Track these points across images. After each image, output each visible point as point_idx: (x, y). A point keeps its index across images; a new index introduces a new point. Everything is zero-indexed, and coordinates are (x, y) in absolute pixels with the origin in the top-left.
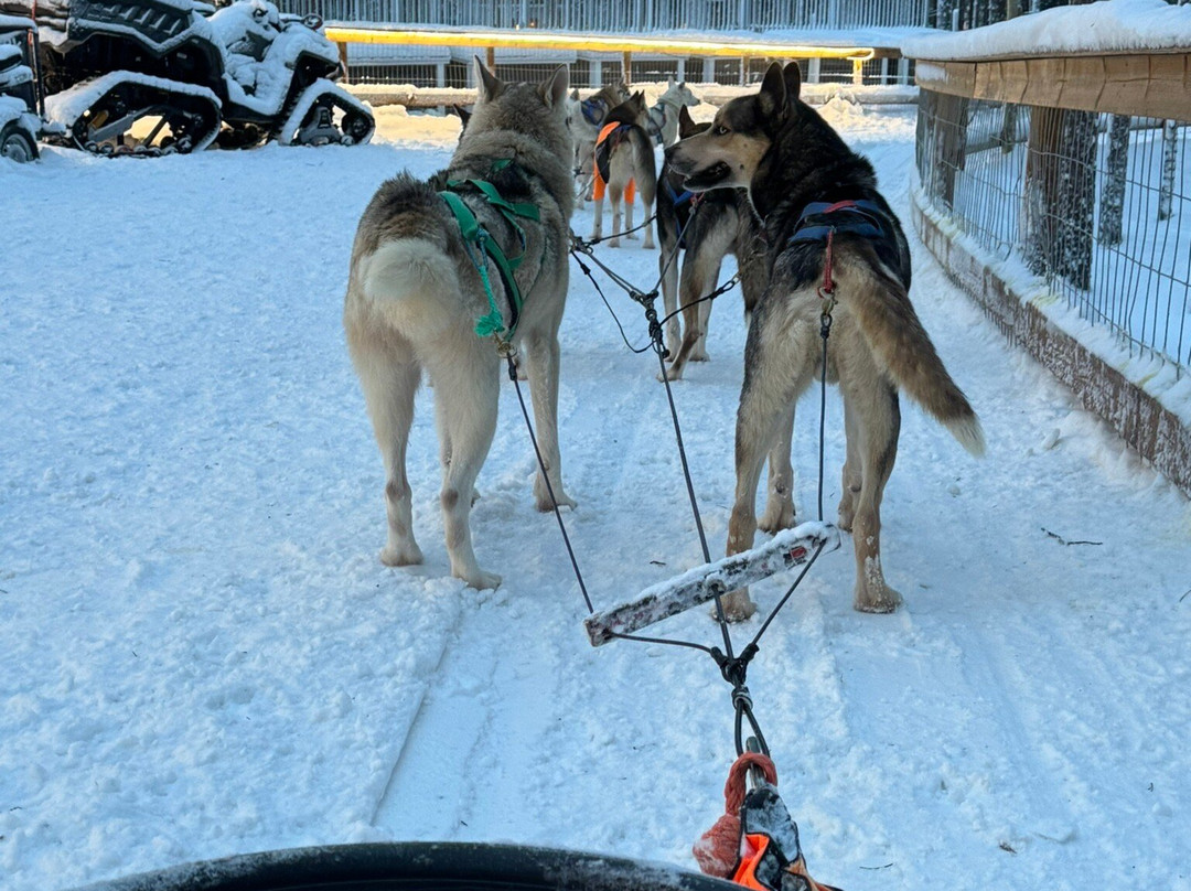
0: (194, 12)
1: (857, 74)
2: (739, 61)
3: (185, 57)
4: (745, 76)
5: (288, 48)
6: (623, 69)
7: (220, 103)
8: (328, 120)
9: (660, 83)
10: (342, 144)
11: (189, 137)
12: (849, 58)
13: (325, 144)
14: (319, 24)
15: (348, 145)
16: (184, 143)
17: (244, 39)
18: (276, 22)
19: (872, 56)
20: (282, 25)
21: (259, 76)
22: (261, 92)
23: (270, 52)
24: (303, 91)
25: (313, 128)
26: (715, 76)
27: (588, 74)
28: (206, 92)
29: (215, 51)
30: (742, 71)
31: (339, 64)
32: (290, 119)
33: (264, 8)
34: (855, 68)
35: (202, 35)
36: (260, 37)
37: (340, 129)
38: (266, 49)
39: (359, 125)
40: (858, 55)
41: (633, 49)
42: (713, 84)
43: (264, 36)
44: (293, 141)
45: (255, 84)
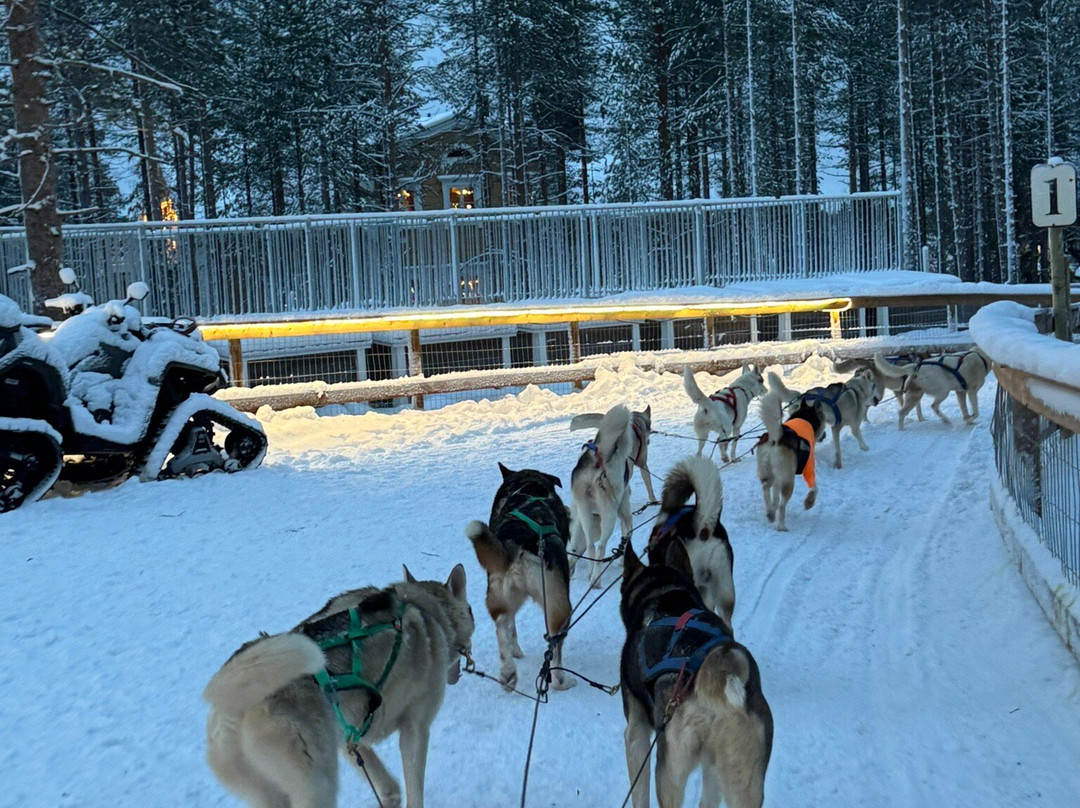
0: (23, 328)
1: (835, 328)
2: (701, 320)
3: (16, 383)
4: (710, 337)
5: (152, 360)
6: (570, 342)
7: (59, 438)
8: (206, 442)
9: (614, 354)
10: (225, 471)
11: (19, 484)
12: (824, 311)
13: (204, 472)
14: (193, 327)
15: (231, 472)
16: (12, 493)
17: (96, 353)
18: (137, 328)
19: (849, 306)
20: (147, 332)
21: (117, 397)
22: (120, 416)
23: (130, 367)
24: (174, 410)
25: (187, 455)
26: (676, 341)
27: (531, 350)
28: (41, 425)
29: (53, 373)
30: (706, 334)
31: (219, 374)
32: (157, 446)
33: (120, 315)
34: (832, 321)
35: (34, 356)
36: (117, 348)
37: (223, 451)
38: (124, 364)
39: (248, 444)
40: (834, 306)
41: (580, 318)
42: (674, 350)
43: (122, 348)
44: (163, 473)
45: (113, 406)
